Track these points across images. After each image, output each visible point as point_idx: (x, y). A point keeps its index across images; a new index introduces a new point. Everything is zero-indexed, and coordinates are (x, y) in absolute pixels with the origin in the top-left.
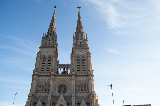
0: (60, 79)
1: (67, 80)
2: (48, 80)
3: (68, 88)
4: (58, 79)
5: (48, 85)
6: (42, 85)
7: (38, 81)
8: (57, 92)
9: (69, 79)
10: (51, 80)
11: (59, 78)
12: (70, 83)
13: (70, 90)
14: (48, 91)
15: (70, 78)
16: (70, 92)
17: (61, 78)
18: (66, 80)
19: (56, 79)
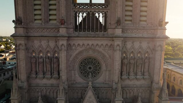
0: (83, 44)
1: (101, 50)
2: (55, 47)
3: (104, 67)
4: (79, 45)
5: (55, 60)
6: (41, 60)
7: (31, 51)
8: (77, 75)
9: (107, 45)
10: (61, 50)
11: (81, 43)
12: (107, 56)
13: (107, 73)
14: (57, 76)
15: (109, 44)
16: (107, 77)
17: (86, 43)
18: (97, 48)
19: (74, 44)
